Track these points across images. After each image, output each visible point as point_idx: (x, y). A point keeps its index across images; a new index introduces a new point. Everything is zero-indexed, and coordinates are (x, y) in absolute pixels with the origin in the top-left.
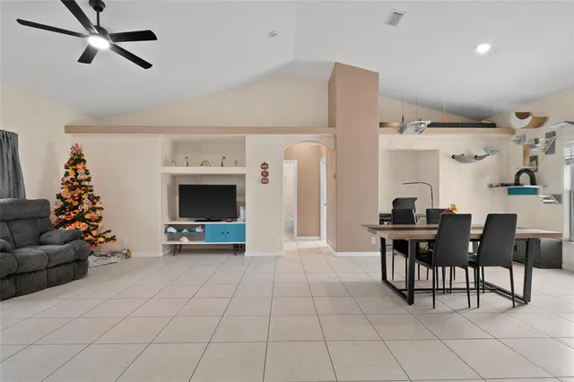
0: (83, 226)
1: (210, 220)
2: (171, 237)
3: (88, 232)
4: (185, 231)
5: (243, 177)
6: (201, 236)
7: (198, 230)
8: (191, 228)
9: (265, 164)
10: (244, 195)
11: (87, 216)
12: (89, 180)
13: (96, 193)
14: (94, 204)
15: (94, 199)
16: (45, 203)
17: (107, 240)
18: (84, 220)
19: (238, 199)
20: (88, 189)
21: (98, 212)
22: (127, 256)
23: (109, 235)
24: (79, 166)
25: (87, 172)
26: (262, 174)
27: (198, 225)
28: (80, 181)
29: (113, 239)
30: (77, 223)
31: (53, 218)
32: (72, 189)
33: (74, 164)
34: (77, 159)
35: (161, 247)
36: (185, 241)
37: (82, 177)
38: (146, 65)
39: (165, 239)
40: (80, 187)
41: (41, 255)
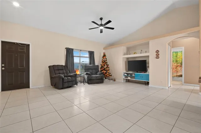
0: (105, 72)
1: (137, 72)
2: (126, 77)
3: (106, 73)
4: (129, 75)
5: (148, 56)
6: (134, 77)
7: (133, 75)
8: (131, 74)
9: (157, 51)
10: (149, 64)
11: (106, 69)
12: (106, 60)
13: (108, 64)
14: (108, 66)
15: (108, 65)
16: (98, 66)
17: (110, 76)
18: (105, 70)
19: (147, 65)
20: (107, 63)
21: (108, 68)
22: (114, 80)
23: (110, 74)
24: (104, 57)
25: (106, 59)
26: (156, 55)
27: (133, 74)
28: (105, 61)
29: (111, 75)
30: (104, 71)
31: (100, 70)
32: (103, 63)
33: (103, 57)
34: (104, 56)
35: (123, 79)
36: (129, 78)
37: (105, 60)
38: (113, 29)
39: (124, 77)
40: (104, 62)
41: (95, 77)
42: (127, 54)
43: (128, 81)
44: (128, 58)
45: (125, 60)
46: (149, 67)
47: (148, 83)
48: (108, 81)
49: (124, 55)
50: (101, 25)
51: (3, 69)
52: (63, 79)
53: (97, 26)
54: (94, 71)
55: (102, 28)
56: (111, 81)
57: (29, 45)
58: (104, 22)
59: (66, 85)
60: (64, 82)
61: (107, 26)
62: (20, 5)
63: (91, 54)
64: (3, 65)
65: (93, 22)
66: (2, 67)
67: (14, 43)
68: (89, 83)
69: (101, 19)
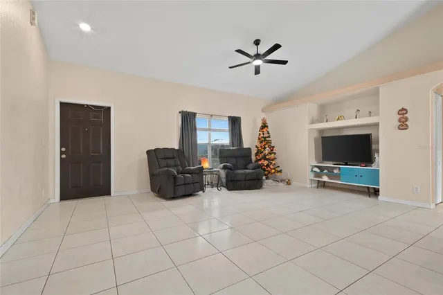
0: (266, 163)
1: (346, 164)
2: (317, 175)
3: (268, 166)
4: (326, 171)
5: (376, 125)
6: (337, 177)
7: (335, 171)
8: (330, 170)
9: (403, 109)
10: (378, 142)
11: (267, 157)
12: (269, 137)
13: (272, 145)
14: (272, 150)
15: (272, 148)
16: (249, 149)
17: (278, 172)
18: (267, 159)
19: (374, 147)
20: (269, 142)
21: (273, 155)
22: (289, 183)
23: (278, 169)
24: (264, 130)
25: (268, 133)
26: (400, 121)
27: (336, 168)
28: (265, 138)
29: (281, 171)
30: (263, 161)
31: (253, 158)
32: (261, 142)
33: (262, 129)
34: (264, 126)
35: (308, 181)
36: (325, 179)
37: (266, 135)
38: (284, 62)
39: (312, 176)
40: (265, 141)
41: (242, 174)
42: (320, 121)
43: (323, 185)
44: (321, 131)
45: (316, 134)
46: (378, 151)
47: (376, 192)
48: (274, 183)
49: (313, 122)
50: (257, 56)
51: (64, 156)
52: (175, 178)
53: (248, 59)
54: (241, 162)
55: (258, 62)
56: (281, 184)
57: (109, 108)
58: (263, 49)
59: (181, 191)
60: (177, 184)
61: (270, 57)
62: (92, 29)
63: (235, 122)
64: (63, 149)
65: (239, 51)
66: (62, 153)
67: (82, 106)
68: (229, 189)
69: (257, 42)
